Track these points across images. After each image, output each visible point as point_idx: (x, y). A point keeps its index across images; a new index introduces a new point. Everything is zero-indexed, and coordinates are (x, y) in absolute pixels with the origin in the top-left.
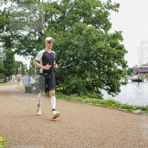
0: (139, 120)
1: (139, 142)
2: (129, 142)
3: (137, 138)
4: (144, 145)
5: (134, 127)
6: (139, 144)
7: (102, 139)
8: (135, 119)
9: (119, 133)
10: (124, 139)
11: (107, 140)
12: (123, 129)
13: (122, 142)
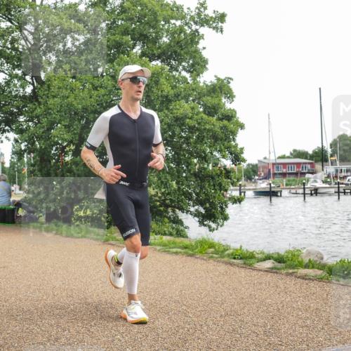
0: (269, 284)
1: (267, 336)
2: (245, 337)
3: (265, 327)
4: (280, 343)
5: (256, 301)
6: (268, 340)
7: (181, 331)
8: (261, 284)
9: (221, 316)
10: (234, 330)
11: (193, 334)
12: (233, 306)
13: (228, 337)
